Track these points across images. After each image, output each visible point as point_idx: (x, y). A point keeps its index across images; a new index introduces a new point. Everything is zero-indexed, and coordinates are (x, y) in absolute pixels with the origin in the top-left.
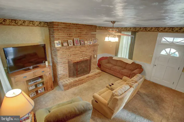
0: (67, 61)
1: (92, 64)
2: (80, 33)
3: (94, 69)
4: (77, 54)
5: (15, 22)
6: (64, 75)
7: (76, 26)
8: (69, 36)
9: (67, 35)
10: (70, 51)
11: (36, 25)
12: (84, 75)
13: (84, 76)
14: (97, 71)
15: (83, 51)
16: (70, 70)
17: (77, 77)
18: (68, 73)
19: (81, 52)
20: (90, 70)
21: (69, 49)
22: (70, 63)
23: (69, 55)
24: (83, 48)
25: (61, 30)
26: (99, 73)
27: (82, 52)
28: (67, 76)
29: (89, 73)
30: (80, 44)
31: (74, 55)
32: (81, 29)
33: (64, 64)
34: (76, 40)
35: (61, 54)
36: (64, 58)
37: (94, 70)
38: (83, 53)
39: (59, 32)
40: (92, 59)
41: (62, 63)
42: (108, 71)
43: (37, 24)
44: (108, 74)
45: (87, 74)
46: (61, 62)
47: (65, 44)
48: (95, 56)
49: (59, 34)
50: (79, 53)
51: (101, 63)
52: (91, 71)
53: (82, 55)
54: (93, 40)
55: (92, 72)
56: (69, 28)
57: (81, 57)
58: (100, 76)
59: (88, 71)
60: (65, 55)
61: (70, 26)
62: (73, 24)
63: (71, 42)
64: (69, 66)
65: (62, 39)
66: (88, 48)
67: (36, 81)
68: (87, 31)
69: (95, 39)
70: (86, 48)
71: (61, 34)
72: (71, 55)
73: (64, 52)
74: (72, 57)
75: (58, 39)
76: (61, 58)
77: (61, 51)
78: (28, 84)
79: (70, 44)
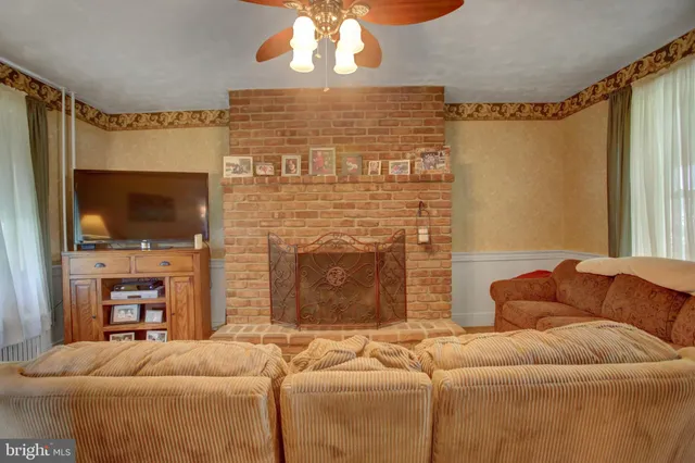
0: (262, 242)
2: (344, 124)
4: (314, 215)
5: (157, 119)
6: (249, 303)
8: (290, 141)
9: (283, 134)
10: (279, 199)
11: (207, 122)
15: (352, 206)
19: (336, 206)
21: (277, 190)
22: (278, 251)
23: (276, 215)
24: (349, 187)
25: (255, 118)
27: (341, 206)
31: (299, 215)
33: (251, 251)
34: (319, 154)
35: (240, 206)
36: (253, 225)
38: (353, 212)
39: (249, 127)
41: (243, 247)
43: (211, 118)
46: (239, 242)
47: (264, 170)
48: (424, 232)
49: (249, 134)
50: (330, 213)
53: (344, 224)
54: (423, 155)
60: (255, 215)
63: (295, 162)
64: (273, 268)
65: (261, 152)
66: (380, 191)
67: (137, 293)
68: (388, 118)
69: (432, 150)
70: (368, 190)
71: (256, 134)
72: (282, 216)
73: (253, 198)
74: (286, 223)
75: (246, 152)
76: (240, 224)
77: (239, 194)
78: (106, 296)
79: (288, 170)
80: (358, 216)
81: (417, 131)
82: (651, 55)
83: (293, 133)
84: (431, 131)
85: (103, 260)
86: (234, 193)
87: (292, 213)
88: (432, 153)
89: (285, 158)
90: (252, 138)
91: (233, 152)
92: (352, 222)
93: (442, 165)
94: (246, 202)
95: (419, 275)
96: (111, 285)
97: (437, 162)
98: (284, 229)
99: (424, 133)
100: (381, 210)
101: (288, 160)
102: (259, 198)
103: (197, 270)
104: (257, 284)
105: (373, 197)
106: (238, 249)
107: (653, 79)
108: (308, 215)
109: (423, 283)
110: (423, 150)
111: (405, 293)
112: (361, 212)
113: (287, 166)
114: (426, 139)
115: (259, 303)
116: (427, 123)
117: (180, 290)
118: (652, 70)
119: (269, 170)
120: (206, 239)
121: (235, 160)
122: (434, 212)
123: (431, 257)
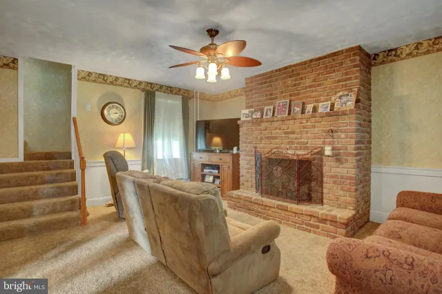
6: (248, 181)
7: (284, 73)
8: (270, 99)
9: (267, 95)
10: (260, 130)
15: (293, 133)
23: (259, 138)
24: (291, 122)
28: (252, 187)
30: (289, 114)
32: (298, 74)
33: (249, 155)
34: (281, 104)
35: (245, 134)
46: (245, 151)
47: (256, 115)
48: (327, 148)
50: (282, 137)
54: (340, 97)
56: (270, 82)
57: (288, 147)
61: (271, 77)
62: (276, 71)
63: (270, 110)
66: (309, 124)
67: (211, 171)
68: (320, 76)
69: (346, 93)
70: (302, 123)
71: (255, 98)
72: (261, 139)
73: (250, 130)
74: (263, 142)
75: (252, 107)
78: (202, 170)
79: (267, 115)
80: (297, 139)
81: (339, 81)
83: (271, 95)
84: (350, 79)
85: (201, 156)
86: (244, 128)
87: (266, 137)
88: (346, 95)
89: (266, 108)
90: (254, 99)
91: (247, 108)
92: (293, 142)
93: (350, 103)
95: (332, 177)
96: (204, 166)
97: (348, 101)
98: (262, 145)
99: (345, 81)
100: (309, 135)
101: (267, 110)
102: (252, 129)
103: (231, 163)
104: (251, 172)
105: (304, 127)
108: (273, 138)
109: (335, 183)
110: (341, 93)
111: (322, 187)
112: (298, 136)
113: (266, 112)
114: (346, 85)
116: (346, 74)
117: (227, 171)
119: (258, 115)
120: (238, 149)
121: (246, 111)
122: (343, 135)
123: (341, 166)
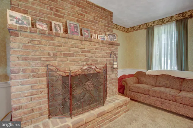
0: (43, 70)
1: (108, 82)
2: (81, 15)
3: (113, 95)
4: (73, 55)
6: (33, 110)
9: (51, 10)
10: (54, 45)
12: (93, 109)
13: (92, 112)
14: (120, 99)
15: (89, 52)
16: (51, 97)
17: (71, 115)
18: (47, 105)
19: (82, 52)
20: (105, 97)
21: (52, 39)
22: (52, 75)
23: (52, 54)
24: (88, 43)
26: (126, 104)
27: (85, 52)
28: (41, 114)
29: (103, 104)
30: (82, 36)
31: (64, 55)
32: (83, 8)
33: (34, 76)
34: (72, 25)
35: (25, 46)
36: (35, 60)
37: (114, 97)
38: (89, 55)
40: (109, 72)
41: (28, 74)
42: (142, 97)
44: (142, 105)
45: (97, 106)
46: (24, 71)
48: (115, 63)
50: (80, 55)
51: (124, 84)
52: (108, 99)
53: (86, 60)
55: (110, 102)
58: (128, 110)
59: (101, 100)
60: (37, 53)
63: (59, 26)
64: (50, 85)
66: (99, 47)
68: (97, 17)
70: (95, 46)
72: (55, 55)
73: (36, 42)
74: (58, 59)
75: (25, 12)
76: (25, 59)
77: (25, 39)
79: (56, 30)
80: (91, 57)
82: (158, 20)
83: (57, 11)
84: (109, 27)
86: (20, 37)
87: (61, 53)
88: (112, 35)
89: (53, 22)
92: (89, 59)
93: (115, 40)
94: (30, 44)
98: (56, 62)
99: (107, 27)
100: (99, 54)
101: (55, 25)
102: (40, 43)
104: (39, 98)
105: (96, 49)
106: (24, 76)
107: (161, 26)
108: (70, 55)
110: (108, 33)
113: (55, 27)
115: (40, 109)
116: (108, 23)
118: (158, 24)
